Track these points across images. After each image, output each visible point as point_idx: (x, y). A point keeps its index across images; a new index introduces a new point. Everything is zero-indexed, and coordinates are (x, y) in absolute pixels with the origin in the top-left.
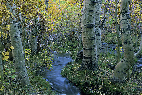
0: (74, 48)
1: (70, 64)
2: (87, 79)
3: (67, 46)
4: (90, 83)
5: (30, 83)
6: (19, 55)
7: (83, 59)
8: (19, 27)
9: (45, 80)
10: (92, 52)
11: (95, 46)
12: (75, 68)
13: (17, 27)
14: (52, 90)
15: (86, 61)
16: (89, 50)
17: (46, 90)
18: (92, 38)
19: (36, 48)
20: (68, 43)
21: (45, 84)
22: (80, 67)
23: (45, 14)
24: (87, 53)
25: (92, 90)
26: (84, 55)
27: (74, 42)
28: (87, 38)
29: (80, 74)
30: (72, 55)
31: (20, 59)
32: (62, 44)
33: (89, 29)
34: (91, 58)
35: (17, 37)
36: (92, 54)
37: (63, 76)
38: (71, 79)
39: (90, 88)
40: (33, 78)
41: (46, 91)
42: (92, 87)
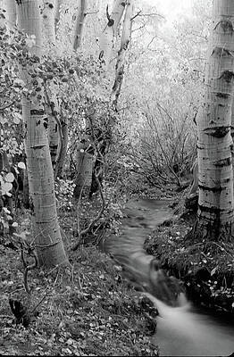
0: (180, 189)
1: (167, 224)
2: (205, 262)
3: (165, 184)
4: (213, 272)
5: (67, 260)
6: (43, 191)
7: (199, 212)
8: (46, 125)
9: (104, 258)
10: (221, 197)
11: (228, 180)
12: (178, 233)
13: (42, 124)
14: (119, 281)
15: (205, 217)
16: (214, 190)
17: (105, 280)
18: (222, 162)
19: (88, 181)
20: (169, 176)
21: (102, 266)
22: (190, 232)
23: (115, 102)
24: (208, 199)
25: (215, 289)
26: (200, 203)
27: (182, 175)
28: (208, 162)
29: (190, 248)
30: (175, 204)
31: (45, 201)
32: (153, 178)
33: (216, 139)
34: (217, 211)
35: (41, 147)
36: (221, 202)
37: (149, 252)
38: (167, 260)
39: (212, 284)
40: (75, 249)
41: (103, 283)
42: (216, 282)
